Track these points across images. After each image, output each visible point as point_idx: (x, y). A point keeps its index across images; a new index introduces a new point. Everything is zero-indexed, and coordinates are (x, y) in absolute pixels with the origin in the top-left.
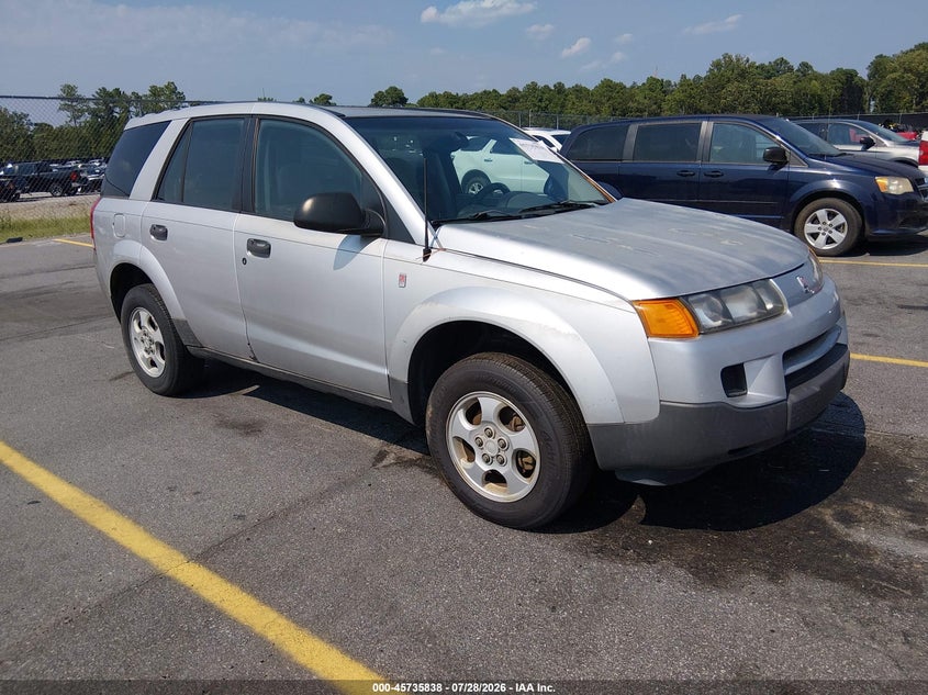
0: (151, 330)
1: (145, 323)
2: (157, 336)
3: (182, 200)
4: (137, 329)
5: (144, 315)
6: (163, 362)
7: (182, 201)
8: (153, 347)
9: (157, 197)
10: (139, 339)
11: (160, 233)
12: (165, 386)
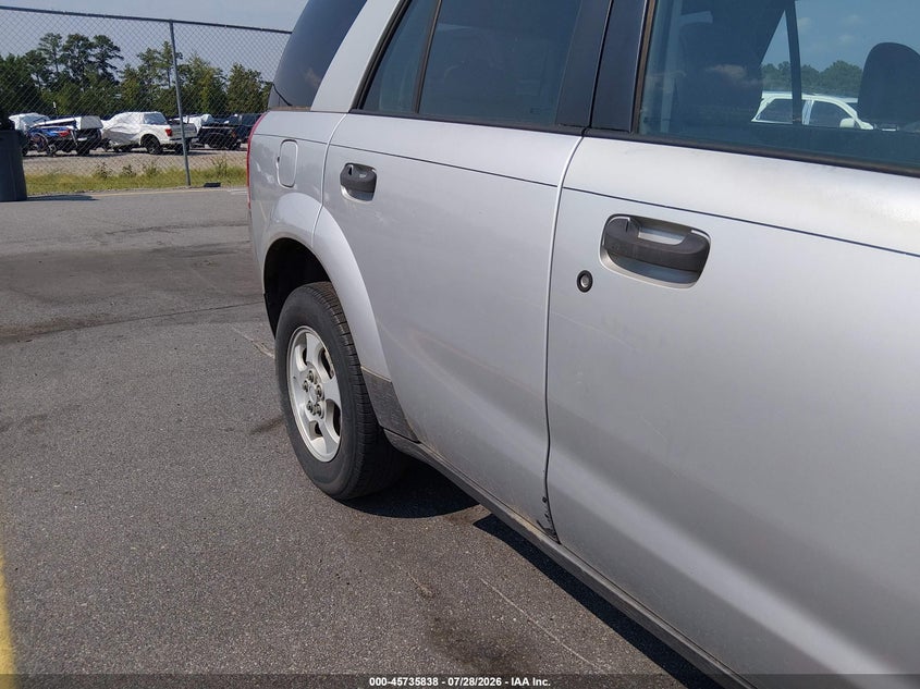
0: (322, 373)
1: (313, 357)
2: (331, 388)
3: (417, 109)
4: (300, 365)
5: (314, 341)
6: (337, 439)
7: (417, 111)
8: (323, 405)
9: (362, 104)
10: (301, 383)
11: (361, 182)
12: (335, 485)
